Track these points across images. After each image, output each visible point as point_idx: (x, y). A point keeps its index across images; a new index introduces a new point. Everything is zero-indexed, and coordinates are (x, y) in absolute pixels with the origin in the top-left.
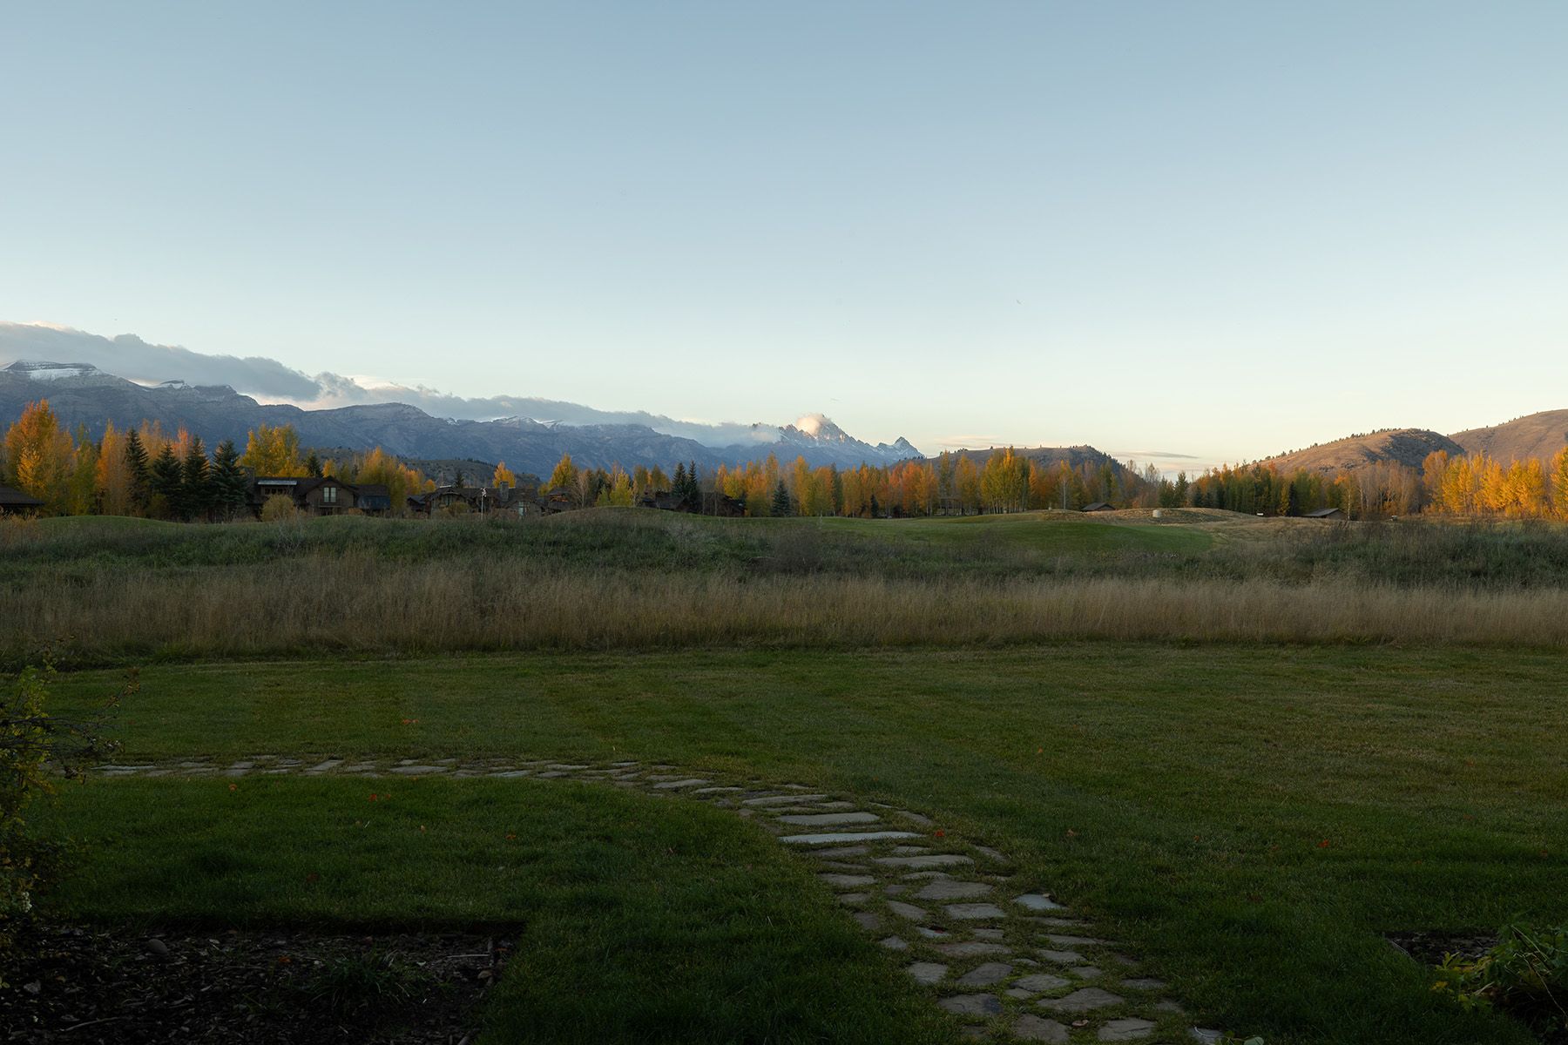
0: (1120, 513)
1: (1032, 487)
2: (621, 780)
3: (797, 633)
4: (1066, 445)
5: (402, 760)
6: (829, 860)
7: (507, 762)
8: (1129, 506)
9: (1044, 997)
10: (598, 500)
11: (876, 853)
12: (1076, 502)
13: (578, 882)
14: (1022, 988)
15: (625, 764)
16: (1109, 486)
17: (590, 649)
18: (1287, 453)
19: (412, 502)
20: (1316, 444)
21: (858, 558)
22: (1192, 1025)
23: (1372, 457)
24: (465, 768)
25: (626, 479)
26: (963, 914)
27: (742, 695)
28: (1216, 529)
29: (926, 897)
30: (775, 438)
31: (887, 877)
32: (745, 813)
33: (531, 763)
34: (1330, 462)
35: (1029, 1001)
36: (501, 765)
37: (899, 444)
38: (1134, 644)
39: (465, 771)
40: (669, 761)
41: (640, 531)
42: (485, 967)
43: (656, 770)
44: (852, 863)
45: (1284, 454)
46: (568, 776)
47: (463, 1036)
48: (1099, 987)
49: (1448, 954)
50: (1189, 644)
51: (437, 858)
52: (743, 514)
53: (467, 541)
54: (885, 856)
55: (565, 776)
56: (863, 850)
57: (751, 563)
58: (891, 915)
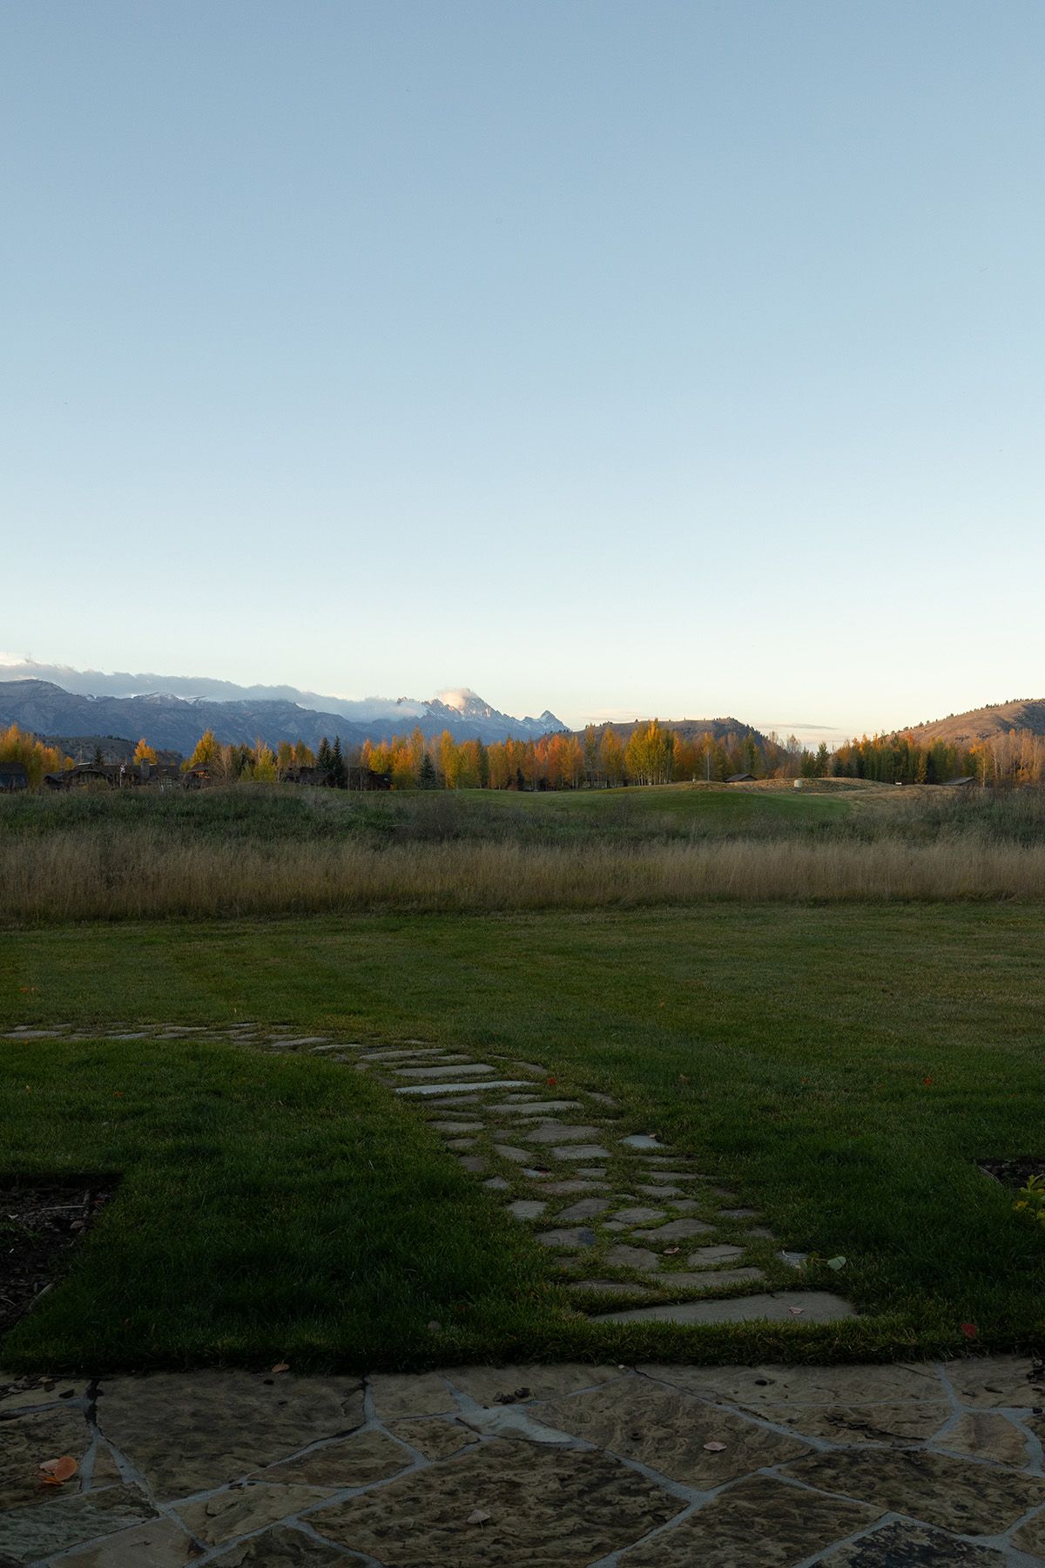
0: (762, 783)
1: (676, 759)
2: (239, 1040)
3: (430, 898)
4: (710, 717)
5: (16, 1026)
6: (440, 1108)
7: (125, 1026)
8: (772, 777)
9: (639, 1228)
10: (242, 776)
11: (489, 1101)
12: (719, 773)
13: (183, 1135)
14: (618, 1221)
15: (245, 1025)
16: (752, 758)
17: (220, 917)
18: (925, 723)
19: (49, 780)
20: (952, 715)
21: (495, 825)
22: (780, 1249)
23: (1006, 727)
24: (81, 1032)
25: (270, 754)
26: (569, 1155)
27: (371, 959)
28: (853, 797)
29: (533, 1140)
30: (420, 713)
31: (497, 1123)
32: (360, 1068)
33: (149, 1026)
34: (966, 732)
35: (623, 1233)
36: (118, 1028)
37: (544, 718)
38: (764, 904)
39: (80, 1034)
40: (290, 1021)
41: (275, 801)
42: (78, 1217)
43: (276, 1030)
44: (463, 1111)
45: (921, 725)
46: (186, 1037)
47: (49, 1283)
48: (694, 1217)
49: (1032, 1176)
50: (818, 902)
51: (39, 1115)
52: (388, 788)
53: (98, 813)
54: (497, 1103)
55: (183, 1038)
56: (475, 1099)
57: (388, 831)
58: (495, 1157)
